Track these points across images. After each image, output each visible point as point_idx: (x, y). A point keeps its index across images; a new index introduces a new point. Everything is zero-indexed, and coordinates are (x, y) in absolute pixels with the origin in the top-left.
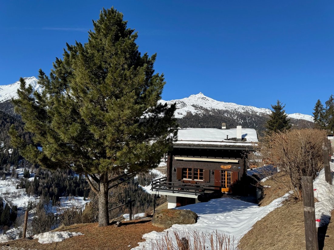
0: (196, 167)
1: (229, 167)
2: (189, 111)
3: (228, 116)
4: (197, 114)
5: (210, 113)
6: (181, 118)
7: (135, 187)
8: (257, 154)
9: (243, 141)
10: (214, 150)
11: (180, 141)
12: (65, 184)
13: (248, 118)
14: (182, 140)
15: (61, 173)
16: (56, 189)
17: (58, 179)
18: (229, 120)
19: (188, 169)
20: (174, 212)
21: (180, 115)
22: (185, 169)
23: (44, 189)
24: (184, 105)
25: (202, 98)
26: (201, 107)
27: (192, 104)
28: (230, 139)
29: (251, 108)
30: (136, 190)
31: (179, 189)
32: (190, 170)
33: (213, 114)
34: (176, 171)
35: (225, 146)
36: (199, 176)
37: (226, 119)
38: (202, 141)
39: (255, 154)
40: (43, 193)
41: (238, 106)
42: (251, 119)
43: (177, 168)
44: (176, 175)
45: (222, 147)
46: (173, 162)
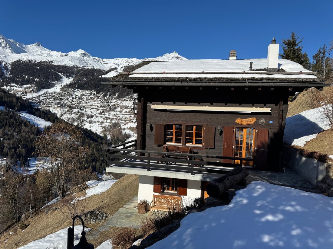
0: (190, 123)
1: (252, 120)
11: (162, 73)
12: (33, 145)
15: (27, 134)
16: (24, 150)
17: (25, 140)
19: (174, 127)
22: (170, 127)
23: (10, 150)
25: (176, 58)
32: (179, 127)
34: (154, 129)
35: (253, 80)
36: (194, 138)
38: (203, 73)
40: (9, 154)
43: (156, 124)
44: (154, 136)
45: (246, 82)
46: (148, 115)
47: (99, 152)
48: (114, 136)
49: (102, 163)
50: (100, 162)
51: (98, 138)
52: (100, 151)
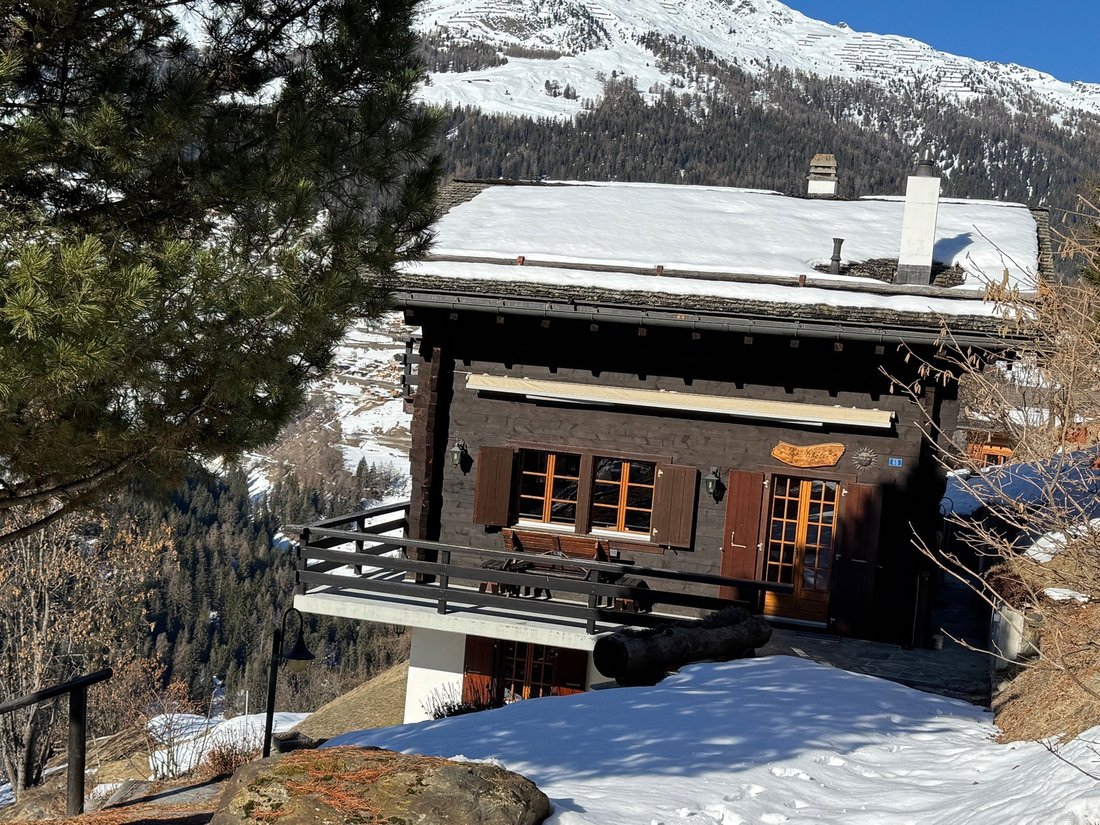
0: (607, 450)
1: (829, 452)
2: (620, 79)
3: (867, 121)
4: (670, 97)
5: (759, 97)
6: (567, 124)
7: (253, 550)
8: (1024, 373)
9: (942, 285)
10: (740, 335)
11: (511, 262)
13: (996, 141)
14: (522, 261)
18: (873, 149)
19: (551, 460)
20: (374, 778)
21: (561, 100)
22: (535, 459)
24: (592, 32)
26: (701, 51)
27: (642, 30)
28: (852, 265)
29: (1017, 77)
30: (257, 567)
31: (483, 588)
32: (568, 463)
33: (775, 107)
34: (475, 465)
35: (817, 314)
36: (622, 507)
37: (856, 145)
38: (660, 271)
39: (1008, 376)
41: (940, 63)
42: (1011, 147)
43: (482, 448)
44: (473, 492)
45: (793, 321)
46: (455, 409)
47: (193, 576)
48: (295, 476)
49: (209, 647)
50: (200, 635)
51: (192, 487)
52: (201, 567)
